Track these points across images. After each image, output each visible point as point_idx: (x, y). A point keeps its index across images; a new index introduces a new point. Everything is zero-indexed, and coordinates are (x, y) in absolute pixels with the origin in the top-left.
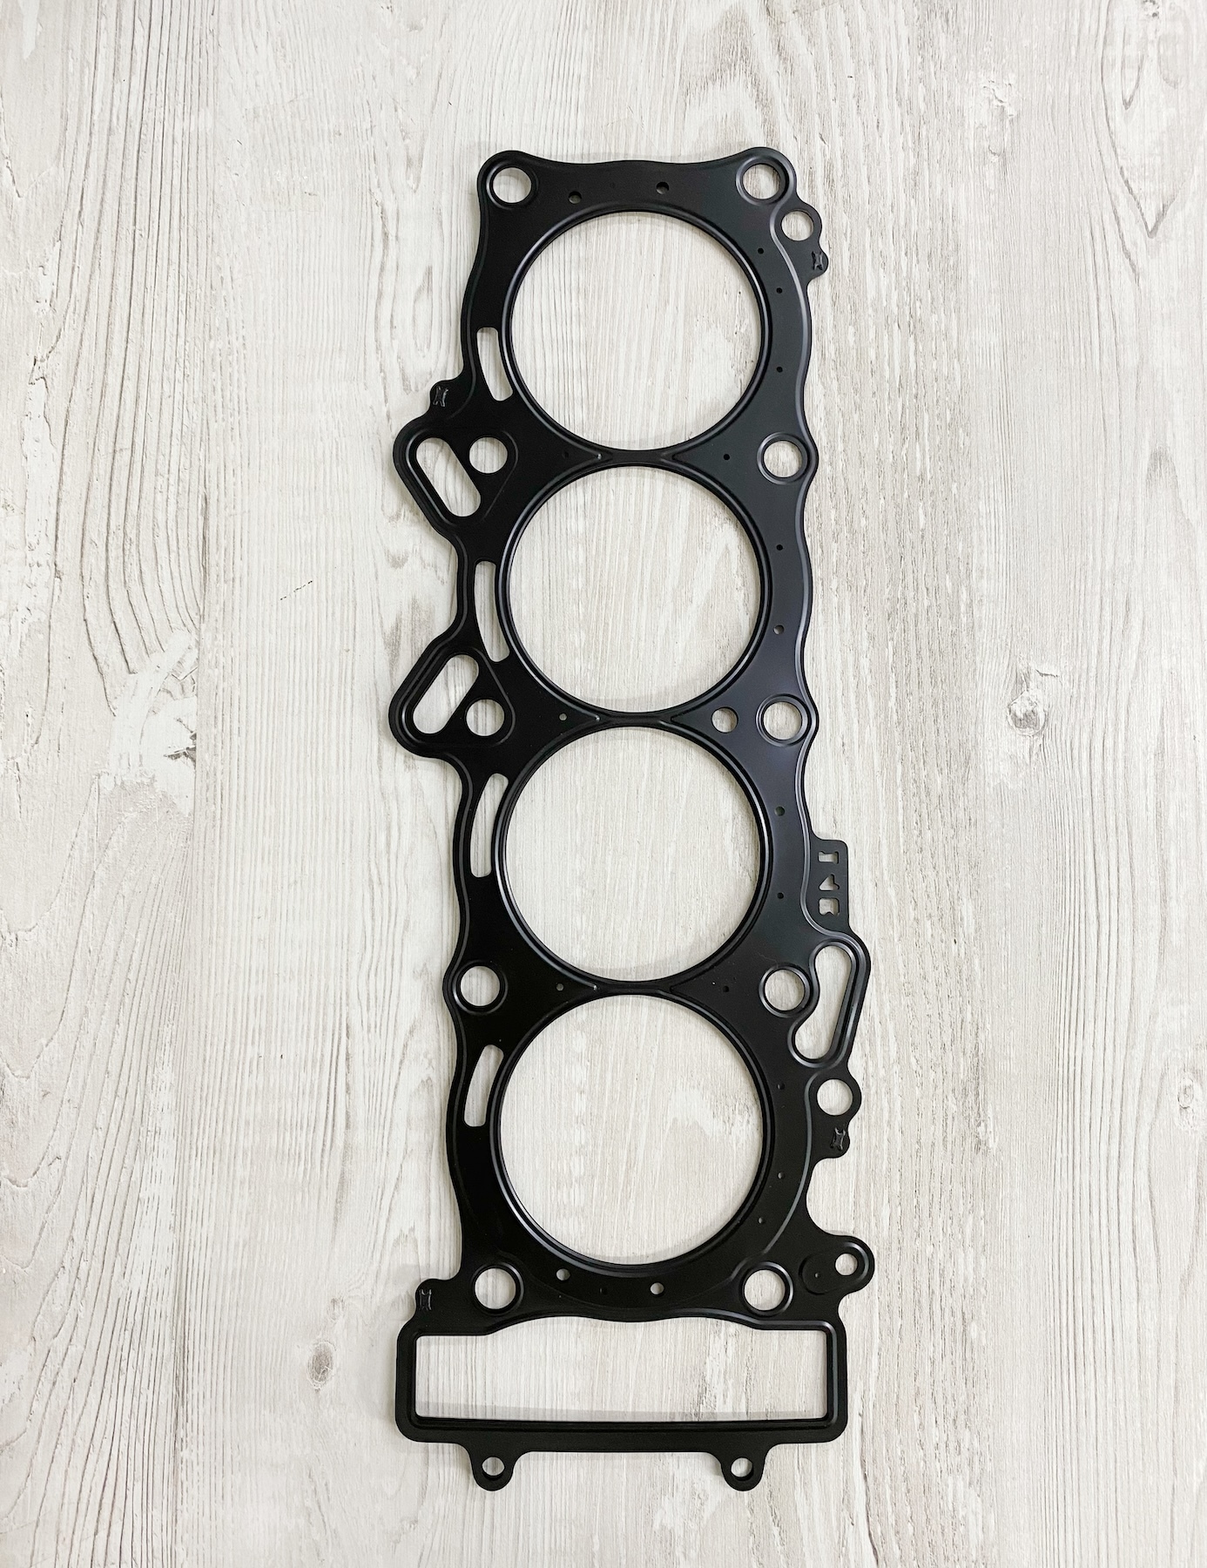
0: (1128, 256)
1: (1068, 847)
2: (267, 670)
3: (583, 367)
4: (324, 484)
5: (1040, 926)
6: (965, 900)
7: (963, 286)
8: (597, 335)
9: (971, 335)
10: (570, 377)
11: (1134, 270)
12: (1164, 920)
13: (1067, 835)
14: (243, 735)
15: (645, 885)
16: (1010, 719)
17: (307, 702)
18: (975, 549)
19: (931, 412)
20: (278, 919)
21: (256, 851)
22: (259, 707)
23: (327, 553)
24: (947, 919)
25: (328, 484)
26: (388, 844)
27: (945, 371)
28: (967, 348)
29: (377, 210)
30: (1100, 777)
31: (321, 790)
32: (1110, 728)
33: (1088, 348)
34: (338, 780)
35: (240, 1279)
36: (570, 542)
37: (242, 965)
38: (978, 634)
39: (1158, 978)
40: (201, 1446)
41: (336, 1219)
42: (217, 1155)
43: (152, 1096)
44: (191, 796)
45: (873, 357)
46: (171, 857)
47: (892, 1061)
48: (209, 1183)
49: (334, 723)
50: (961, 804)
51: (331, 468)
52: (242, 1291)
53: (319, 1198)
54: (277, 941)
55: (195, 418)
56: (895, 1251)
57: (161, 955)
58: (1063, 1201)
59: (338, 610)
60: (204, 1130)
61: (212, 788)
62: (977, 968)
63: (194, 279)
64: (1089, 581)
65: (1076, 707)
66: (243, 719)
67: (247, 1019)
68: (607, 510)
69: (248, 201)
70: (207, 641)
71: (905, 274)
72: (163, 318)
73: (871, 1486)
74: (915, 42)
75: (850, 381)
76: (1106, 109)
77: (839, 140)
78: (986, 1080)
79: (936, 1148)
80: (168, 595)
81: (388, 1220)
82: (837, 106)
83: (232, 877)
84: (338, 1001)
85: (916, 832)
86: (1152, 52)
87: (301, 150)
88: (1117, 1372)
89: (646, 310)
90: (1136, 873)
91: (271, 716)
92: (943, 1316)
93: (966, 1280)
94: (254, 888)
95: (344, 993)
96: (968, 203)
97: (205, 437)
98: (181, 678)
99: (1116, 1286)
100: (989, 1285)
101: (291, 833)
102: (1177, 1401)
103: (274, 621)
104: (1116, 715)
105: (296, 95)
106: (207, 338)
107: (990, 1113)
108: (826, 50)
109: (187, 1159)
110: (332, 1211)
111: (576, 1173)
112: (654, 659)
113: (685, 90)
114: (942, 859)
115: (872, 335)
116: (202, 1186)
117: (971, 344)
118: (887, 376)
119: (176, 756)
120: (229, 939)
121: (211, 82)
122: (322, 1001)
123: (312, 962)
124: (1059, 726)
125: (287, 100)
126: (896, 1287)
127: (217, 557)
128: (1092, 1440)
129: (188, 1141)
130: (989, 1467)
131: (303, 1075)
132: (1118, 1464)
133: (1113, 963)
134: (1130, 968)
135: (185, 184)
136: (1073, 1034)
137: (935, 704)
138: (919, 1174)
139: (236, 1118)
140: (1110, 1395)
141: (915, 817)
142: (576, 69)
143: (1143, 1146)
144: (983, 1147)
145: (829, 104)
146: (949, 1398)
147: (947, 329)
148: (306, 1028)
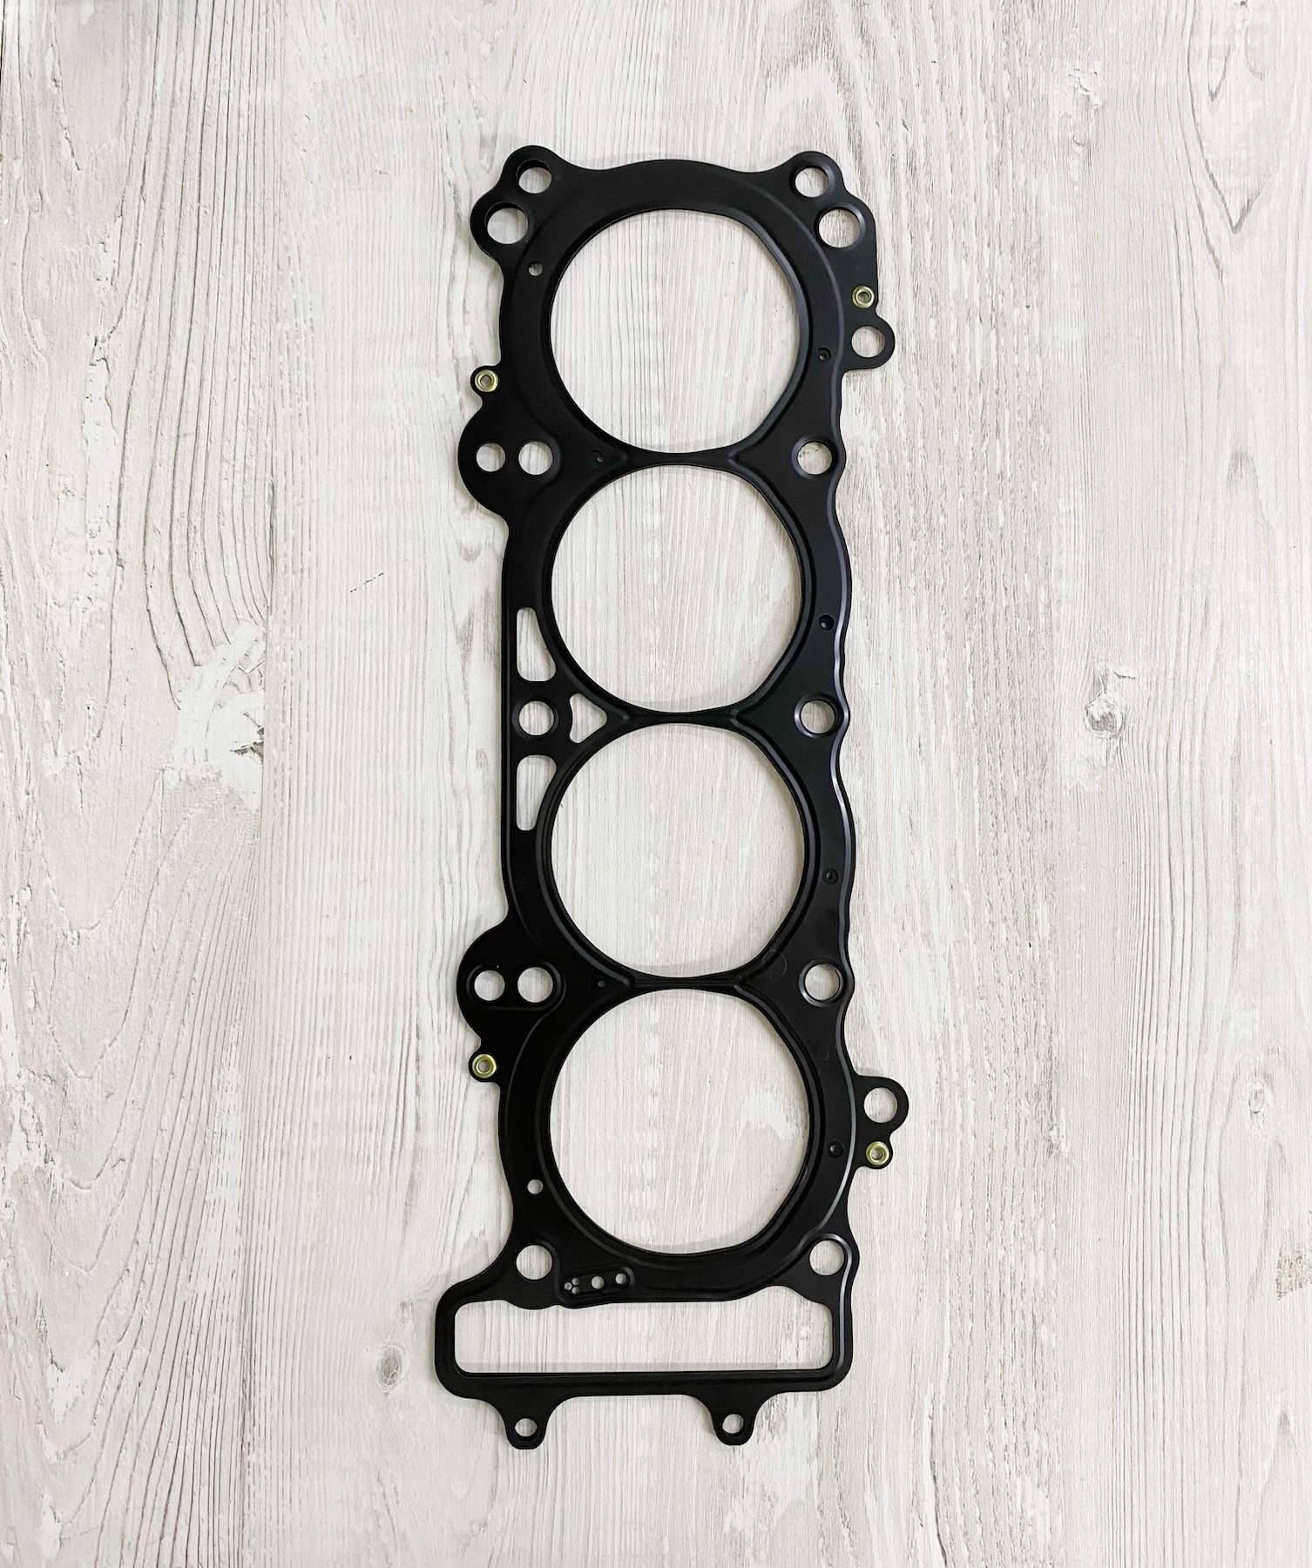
0: (1212, 251)
1: (1143, 851)
2: (336, 664)
3: (660, 358)
4: (396, 474)
5: (1115, 930)
6: (1040, 903)
7: (1046, 279)
8: (674, 325)
9: (1053, 330)
10: (647, 368)
11: (1218, 267)
12: (1238, 925)
13: (1143, 839)
14: (312, 730)
15: (719, 887)
16: (1087, 722)
17: (378, 697)
18: (1054, 549)
19: (1011, 407)
20: (347, 918)
21: (325, 848)
22: (328, 702)
23: (398, 544)
24: (1023, 923)
25: (399, 474)
26: (459, 842)
27: (1027, 366)
28: (1049, 343)
29: (449, 190)
30: (1176, 781)
31: (391, 788)
32: (1188, 731)
33: (1171, 346)
34: (409, 777)
35: (308, 1283)
36: (645, 538)
37: (310, 964)
38: (1056, 635)
39: (1231, 982)
40: (268, 1451)
41: (405, 1222)
42: (285, 1157)
43: (217, 1098)
44: (258, 792)
45: (954, 351)
46: (237, 855)
47: (965, 1065)
48: (276, 1185)
49: (405, 719)
50: (1037, 807)
51: (402, 458)
52: (310, 1294)
53: (388, 1201)
54: (346, 940)
55: (261, 402)
56: (967, 1255)
57: (227, 954)
58: (1134, 1204)
59: (409, 603)
60: (271, 1131)
61: (279, 785)
62: (1052, 972)
63: (261, 258)
64: (1168, 582)
65: (1154, 710)
66: (312, 714)
67: (316, 1018)
68: (683, 505)
69: (317, 178)
70: (275, 634)
71: (987, 266)
72: (229, 298)
73: (940, 1488)
74: (1000, 26)
75: (931, 376)
76: (1192, 100)
77: (922, 128)
78: (1059, 1085)
79: (1009, 1151)
80: (234, 585)
81: (458, 1223)
82: (920, 91)
83: (300, 875)
84: (408, 1002)
85: (992, 835)
86: (1239, 42)
87: (371, 127)
88: (1185, 1374)
89: (725, 299)
90: (1211, 878)
91: (341, 712)
92: (1013, 1319)
93: (1037, 1283)
94: (323, 885)
95: (414, 994)
96: (1051, 194)
97: (272, 422)
98: (248, 671)
99: (1185, 1289)
100: (1059, 1288)
101: (360, 830)
102: (1243, 1403)
103: (344, 614)
104: (1194, 718)
105: (366, 69)
106: (274, 319)
107: (1063, 1117)
108: (910, 34)
109: (254, 1161)
110: (402, 1213)
111: (648, 1177)
112: (730, 656)
113: (765, 73)
114: (1017, 862)
115: (953, 328)
116: (269, 1189)
117: (1054, 339)
118: (968, 371)
119: (243, 751)
120: (297, 938)
121: (278, 53)
122: (392, 1001)
123: (382, 962)
124: (1136, 728)
125: (357, 74)
126: (967, 1289)
127: (285, 547)
128: (1160, 1442)
129: (255, 1143)
130: (1057, 1468)
131: (372, 1076)
132: (1185, 1465)
133: (1187, 968)
134: (1203, 973)
135: (251, 160)
136: (1146, 1038)
137: (1012, 704)
138: (991, 1178)
139: (304, 1119)
140: (1177, 1397)
141: (991, 819)
142: (655, 48)
143: (1213, 1150)
144: (1055, 1151)
145: (912, 90)
146: (1019, 1400)
147: (1029, 323)
148: (375, 1029)
